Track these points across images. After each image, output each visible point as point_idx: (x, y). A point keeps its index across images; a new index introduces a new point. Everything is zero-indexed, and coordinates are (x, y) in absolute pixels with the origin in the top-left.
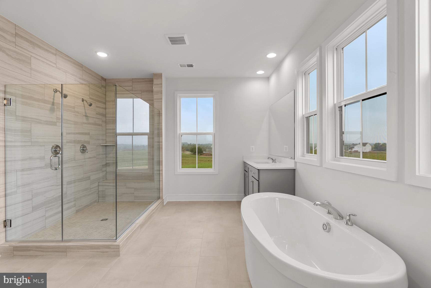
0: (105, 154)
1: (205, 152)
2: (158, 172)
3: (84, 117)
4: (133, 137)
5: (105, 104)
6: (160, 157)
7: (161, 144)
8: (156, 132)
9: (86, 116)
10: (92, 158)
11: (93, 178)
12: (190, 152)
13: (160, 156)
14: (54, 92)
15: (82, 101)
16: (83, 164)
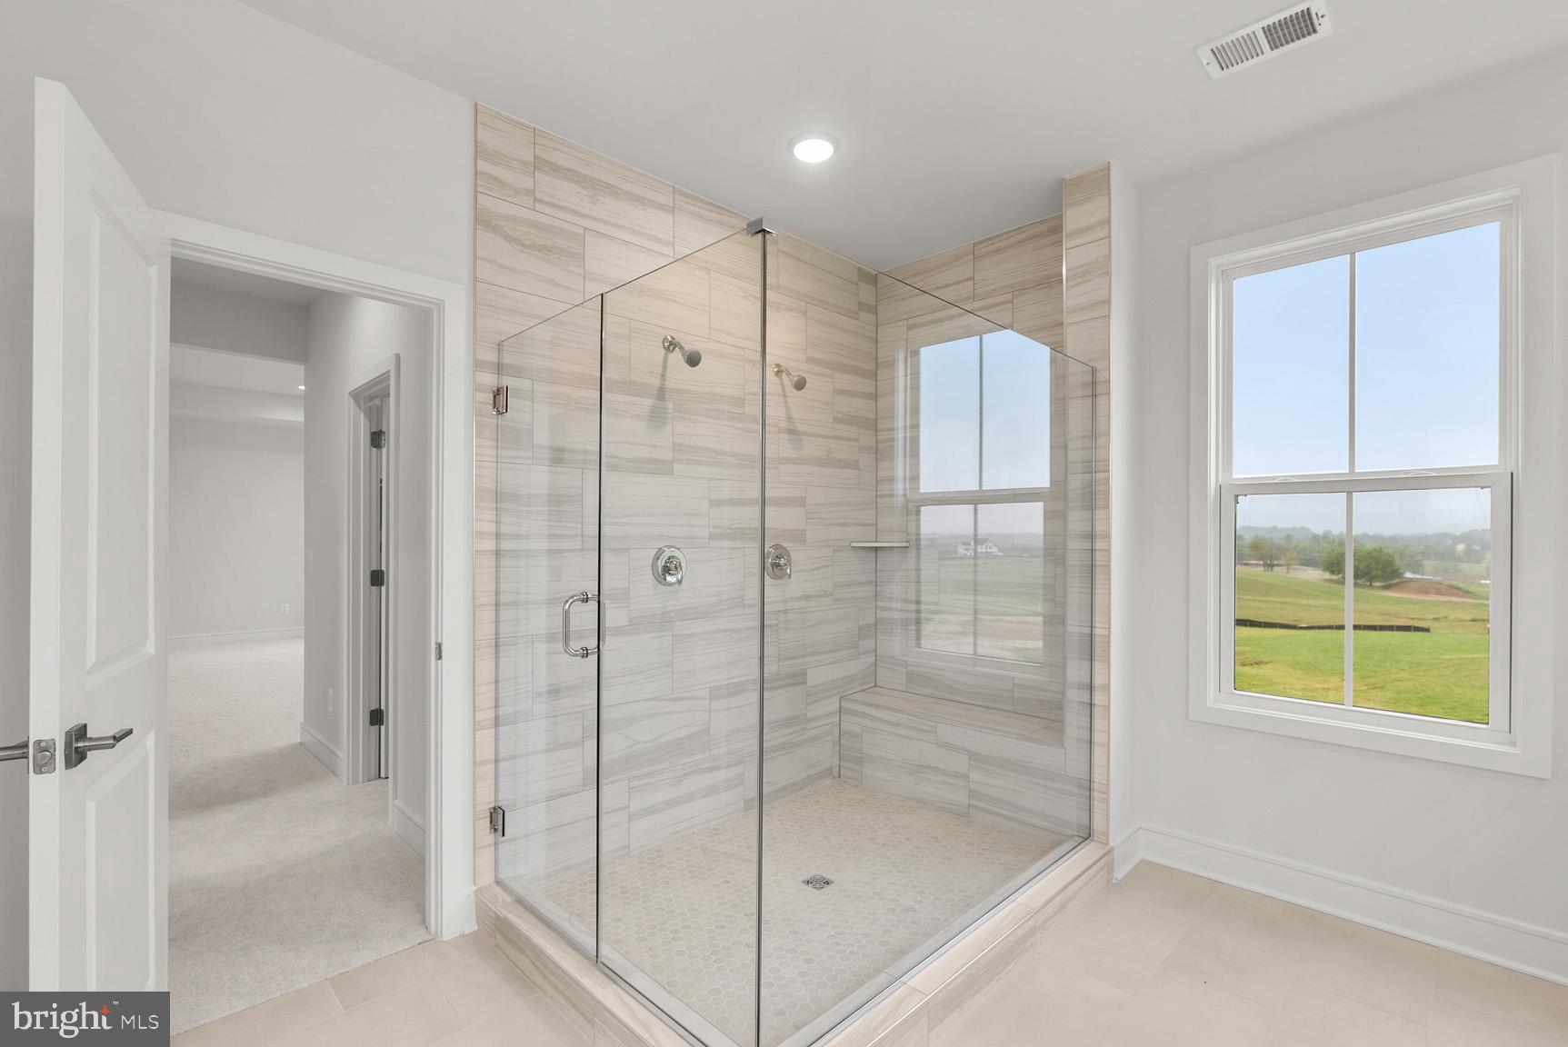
0: (870, 582)
1: (1414, 572)
2: (1085, 697)
3: (785, 436)
4: (979, 511)
5: (874, 375)
6: (1098, 618)
7: (1099, 545)
8: (1076, 482)
9: (792, 432)
10: (814, 596)
11: (817, 676)
12: (1324, 570)
13: (1098, 609)
14: (663, 351)
15: (778, 371)
16: (775, 622)
